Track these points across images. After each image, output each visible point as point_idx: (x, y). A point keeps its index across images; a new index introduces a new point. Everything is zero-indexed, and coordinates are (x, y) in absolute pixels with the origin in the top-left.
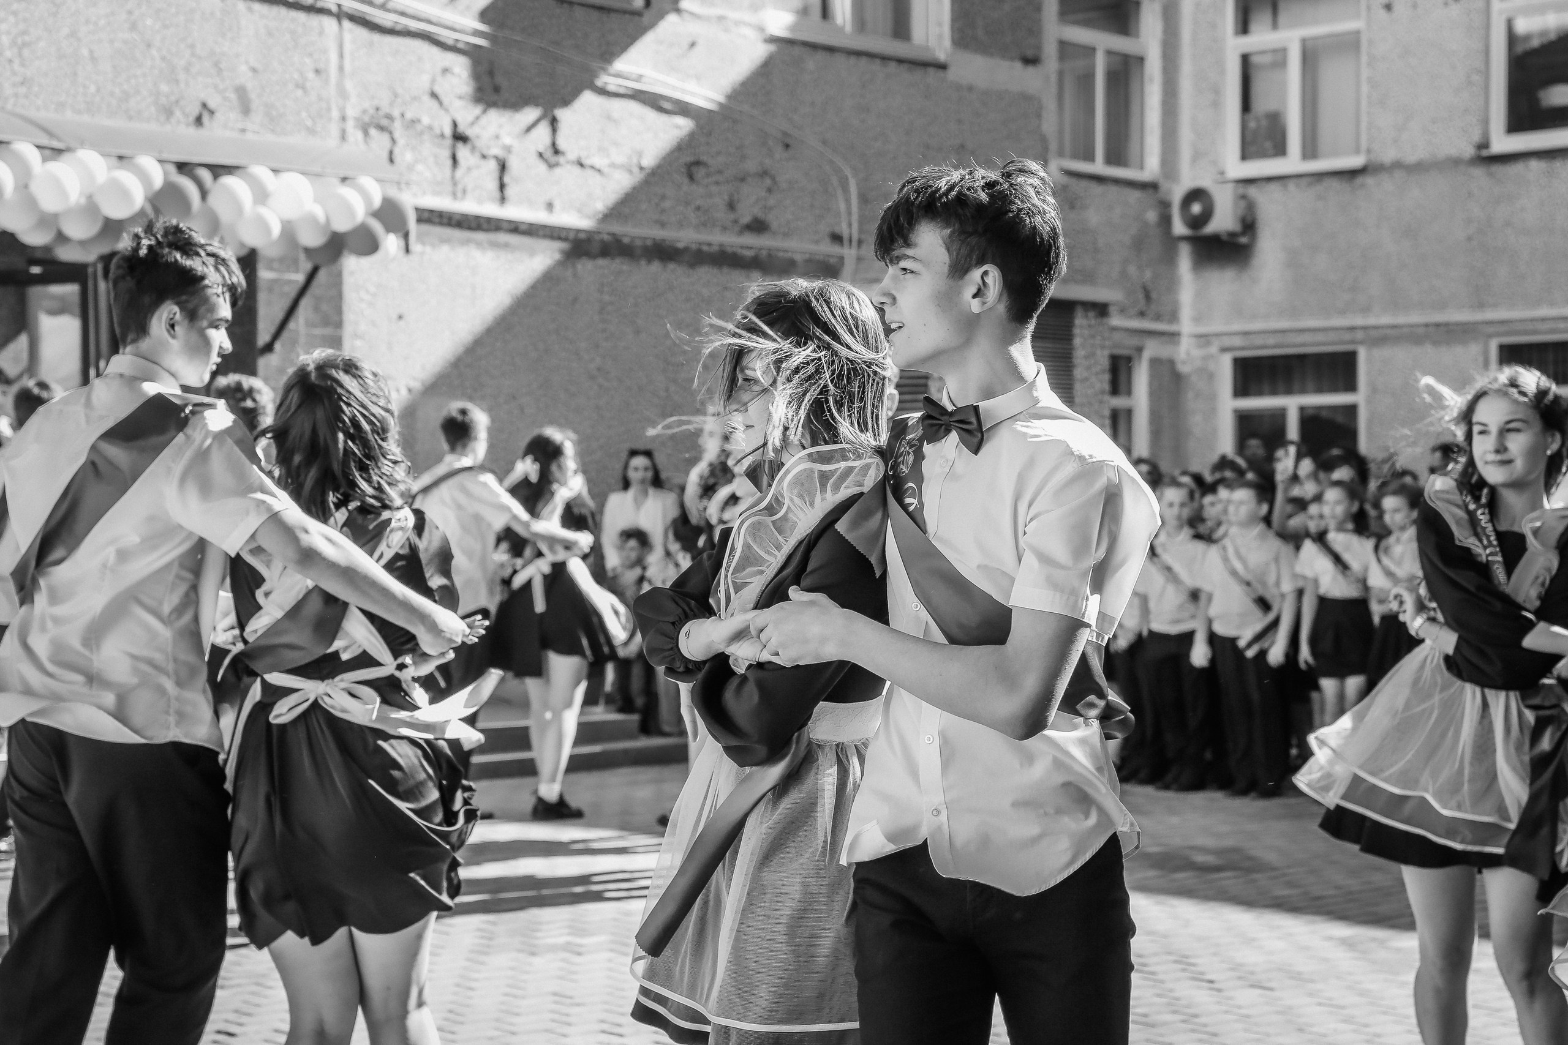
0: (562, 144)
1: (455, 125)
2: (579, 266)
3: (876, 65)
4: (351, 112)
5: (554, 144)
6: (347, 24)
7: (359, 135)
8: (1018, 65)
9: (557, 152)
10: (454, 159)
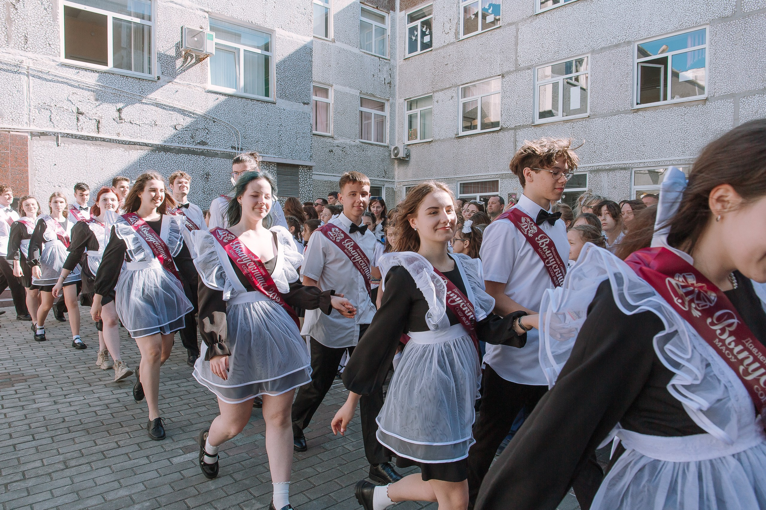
0: (123, 116)
1: (78, 109)
2: (130, 152)
3: (249, 101)
4: (32, 104)
5: (120, 117)
6: (31, 78)
7: (37, 111)
8: (302, 104)
9: (121, 119)
10: (78, 119)
